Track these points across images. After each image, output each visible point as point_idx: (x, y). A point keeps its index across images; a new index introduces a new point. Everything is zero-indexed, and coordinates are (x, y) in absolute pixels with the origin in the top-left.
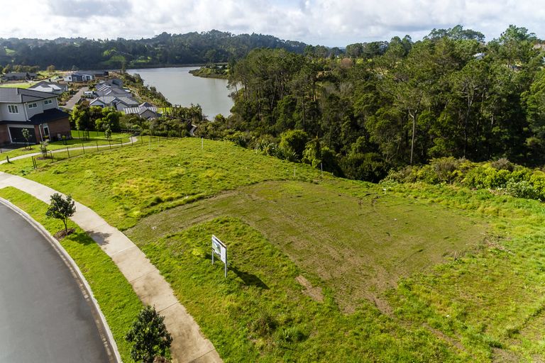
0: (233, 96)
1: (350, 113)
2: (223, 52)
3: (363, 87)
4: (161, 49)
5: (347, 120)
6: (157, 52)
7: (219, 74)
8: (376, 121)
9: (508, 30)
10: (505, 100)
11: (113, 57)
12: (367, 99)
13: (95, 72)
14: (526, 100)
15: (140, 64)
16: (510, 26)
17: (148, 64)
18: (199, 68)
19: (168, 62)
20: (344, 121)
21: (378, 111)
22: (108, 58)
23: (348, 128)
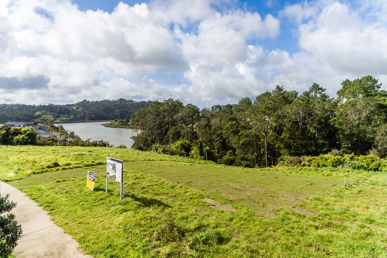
0: (134, 138)
1: (220, 135)
2: (127, 112)
3: (228, 118)
4: (82, 111)
5: (219, 140)
6: (79, 113)
7: (124, 125)
8: (240, 140)
9: (313, 86)
10: (323, 120)
11: (43, 116)
12: (232, 125)
13: (27, 123)
14: (334, 124)
15: (64, 120)
16: (314, 84)
17: (71, 120)
18: (109, 122)
19: (86, 119)
20: (217, 141)
21: (240, 133)
22: (39, 116)
23: (220, 146)
